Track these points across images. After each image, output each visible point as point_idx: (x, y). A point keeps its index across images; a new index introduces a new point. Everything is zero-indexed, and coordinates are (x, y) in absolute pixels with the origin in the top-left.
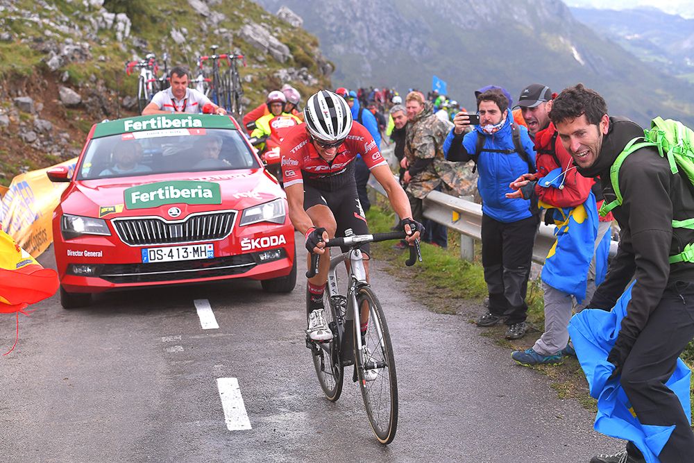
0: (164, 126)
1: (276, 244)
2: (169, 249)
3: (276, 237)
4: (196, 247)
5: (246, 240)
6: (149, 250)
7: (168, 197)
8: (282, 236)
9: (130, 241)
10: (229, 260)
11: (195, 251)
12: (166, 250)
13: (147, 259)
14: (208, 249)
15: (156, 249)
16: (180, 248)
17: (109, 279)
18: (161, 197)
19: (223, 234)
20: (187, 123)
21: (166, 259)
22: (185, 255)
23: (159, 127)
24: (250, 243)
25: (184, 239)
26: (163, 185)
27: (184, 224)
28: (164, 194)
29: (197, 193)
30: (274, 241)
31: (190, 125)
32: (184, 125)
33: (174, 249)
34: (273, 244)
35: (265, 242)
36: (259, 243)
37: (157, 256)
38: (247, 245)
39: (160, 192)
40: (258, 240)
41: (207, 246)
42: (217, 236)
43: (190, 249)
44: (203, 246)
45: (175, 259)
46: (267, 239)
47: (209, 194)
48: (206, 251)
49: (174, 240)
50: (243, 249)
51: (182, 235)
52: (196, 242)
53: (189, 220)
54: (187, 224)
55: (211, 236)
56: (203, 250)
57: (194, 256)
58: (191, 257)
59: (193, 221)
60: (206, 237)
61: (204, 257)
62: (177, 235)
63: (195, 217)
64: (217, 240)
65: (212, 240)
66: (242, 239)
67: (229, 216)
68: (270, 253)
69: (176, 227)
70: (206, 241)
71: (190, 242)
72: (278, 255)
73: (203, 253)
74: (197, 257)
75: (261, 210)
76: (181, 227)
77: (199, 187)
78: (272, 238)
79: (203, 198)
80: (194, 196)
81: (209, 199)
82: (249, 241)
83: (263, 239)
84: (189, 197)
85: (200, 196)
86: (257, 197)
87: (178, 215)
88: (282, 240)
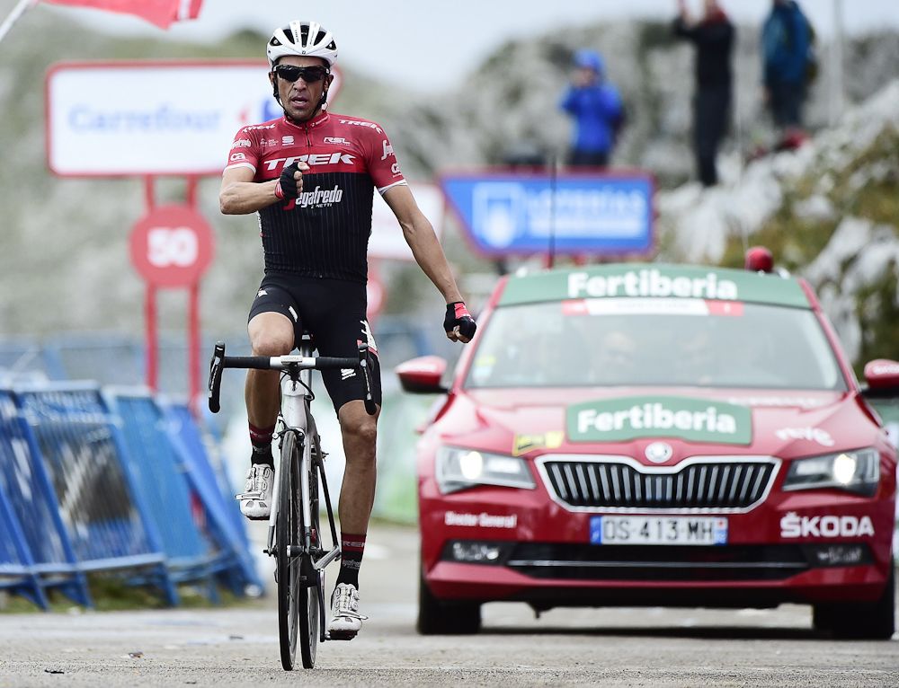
0: (655, 291)
1: (852, 533)
2: (642, 521)
3: (853, 520)
4: (694, 521)
5: (791, 517)
6: (604, 519)
7: (648, 424)
8: (866, 520)
9: (570, 500)
10: (755, 552)
11: (693, 529)
12: (637, 523)
13: (600, 538)
14: (715, 527)
15: (618, 519)
16: (665, 520)
17: (521, 570)
18: (636, 424)
19: (747, 502)
20: (704, 290)
21: (636, 539)
22: (673, 534)
23: (644, 291)
24: (800, 523)
25: (674, 503)
26: (641, 403)
27: (675, 476)
28: (642, 419)
29: (705, 423)
30: (849, 526)
31: (711, 293)
32: (698, 293)
33: (653, 522)
34: (846, 533)
35: (831, 526)
36: (818, 526)
37: (619, 532)
38: (792, 527)
39: (635, 413)
40: (815, 520)
41: (716, 521)
42: (733, 505)
43: (683, 524)
44: (707, 520)
45: (653, 540)
46: (833, 519)
47: (727, 425)
48: (712, 530)
49: (654, 503)
50: (785, 534)
51: (669, 495)
52: (695, 510)
53: (685, 471)
54: (680, 479)
55: (724, 503)
56: (707, 527)
57: (689, 538)
58: (684, 539)
59: (692, 472)
60: (714, 503)
61: (707, 540)
62: (659, 496)
63: (698, 466)
64: (737, 510)
65: (726, 510)
66: (783, 514)
67: (762, 471)
68: (840, 550)
69: (659, 482)
70: (716, 510)
71: (685, 511)
72: (855, 556)
73: (707, 535)
74: (694, 540)
75: (831, 464)
76: (669, 481)
77: (712, 410)
78: (846, 520)
79: (716, 432)
80: (698, 426)
81: (728, 434)
82: (797, 519)
83: (826, 520)
84: (687, 427)
85: (711, 426)
86: (825, 439)
87: (666, 458)
88: (865, 527)
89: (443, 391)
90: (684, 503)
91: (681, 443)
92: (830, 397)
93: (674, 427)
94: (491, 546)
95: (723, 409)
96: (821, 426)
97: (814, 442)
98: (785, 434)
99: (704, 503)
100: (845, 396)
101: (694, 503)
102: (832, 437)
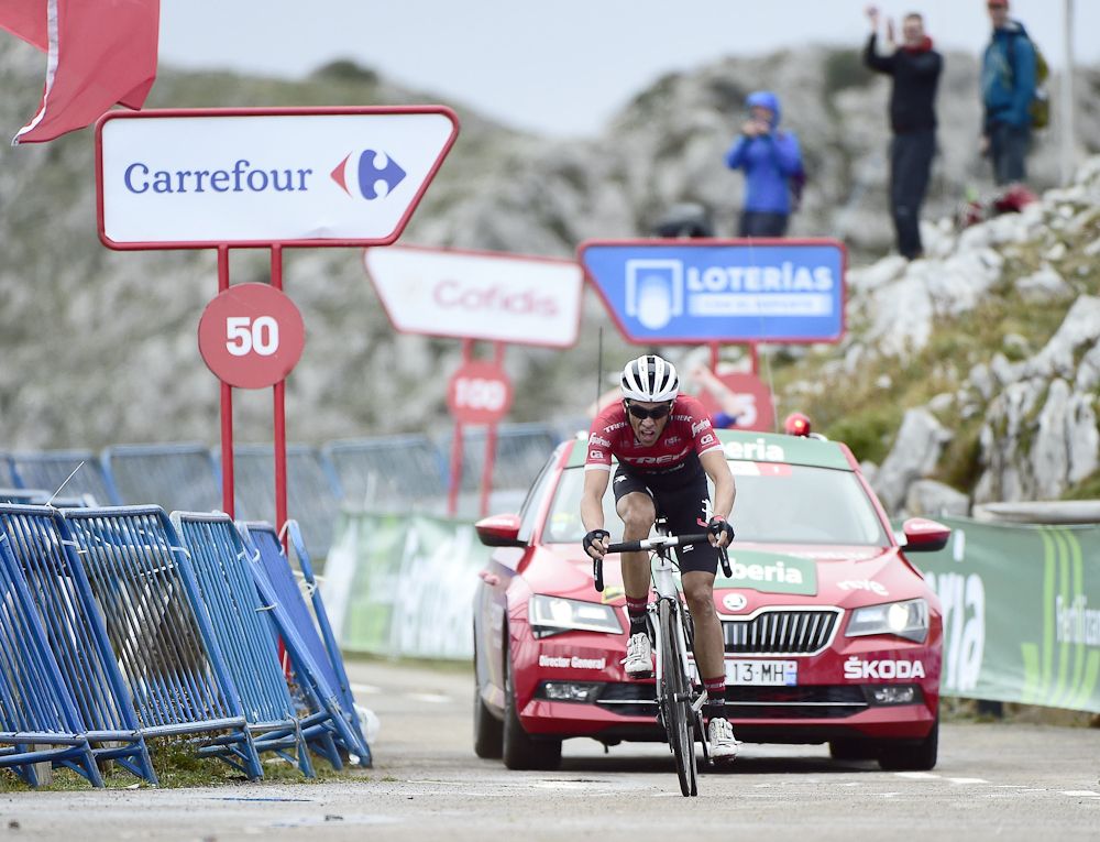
1: (905, 675)
3: (907, 664)
4: (767, 663)
5: (854, 661)
8: (918, 664)
10: (821, 691)
11: (766, 671)
14: (786, 669)
16: (740, 663)
17: (612, 707)
19: (814, 647)
20: (754, 452)
22: (748, 676)
24: (861, 667)
25: (749, 648)
27: (750, 623)
29: (775, 575)
30: (904, 669)
31: (761, 458)
32: (749, 456)
34: (901, 675)
35: (887, 669)
36: (876, 668)
38: (855, 670)
40: (875, 663)
41: (787, 664)
42: (803, 649)
43: (757, 666)
44: (779, 663)
46: (890, 663)
47: (794, 577)
48: (784, 672)
49: (731, 648)
50: (847, 676)
51: (745, 642)
52: (768, 655)
53: (759, 617)
54: (755, 624)
55: (794, 649)
56: (779, 670)
57: (763, 679)
58: (758, 681)
59: (765, 619)
60: (785, 648)
61: (779, 682)
62: (735, 642)
63: (769, 614)
64: (805, 654)
65: (795, 655)
66: (846, 657)
67: (828, 617)
68: (894, 690)
69: (735, 627)
70: (786, 655)
71: (758, 655)
72: (908, 695)
73: (779, 676)
74: (767, 682)
75: (886, 613)
76: (745, 627)
77: (780, 564)
78: (901, 663)
79: (785, 583)
80: (769, 578)
81: (795, 584)
82: (859, 663)
83: (884, 663)
84: (760, 578)
85: (781, 578)
86: (880, 590)
87: (742, 606)
88: (916, 670)
89: (522, 544)
90: (758, 648)
91: (754, 592)
92: (873, 551)
93: (747, 578)
94: (580, 686)
95: (790, 563)
96: (874, 578)
97: (871, 592)
98: (846, 586)
99: (776, 648)
100: (885, 550)
101: (767, 648)
102: (887, 589)
